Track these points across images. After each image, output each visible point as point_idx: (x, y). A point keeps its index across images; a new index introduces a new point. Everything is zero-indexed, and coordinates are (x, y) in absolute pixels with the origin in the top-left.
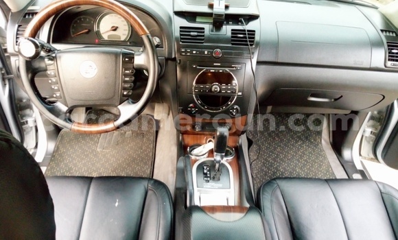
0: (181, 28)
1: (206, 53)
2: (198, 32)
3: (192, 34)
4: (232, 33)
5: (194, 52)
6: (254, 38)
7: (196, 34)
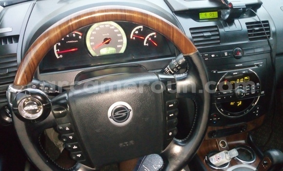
0: (191, 29)
1: (226, 54)
2: (211, 32)
3: (205, 34)
4: (248, 27)
5: (213, 56)
6: (269, 29)
7: (209, 34)
